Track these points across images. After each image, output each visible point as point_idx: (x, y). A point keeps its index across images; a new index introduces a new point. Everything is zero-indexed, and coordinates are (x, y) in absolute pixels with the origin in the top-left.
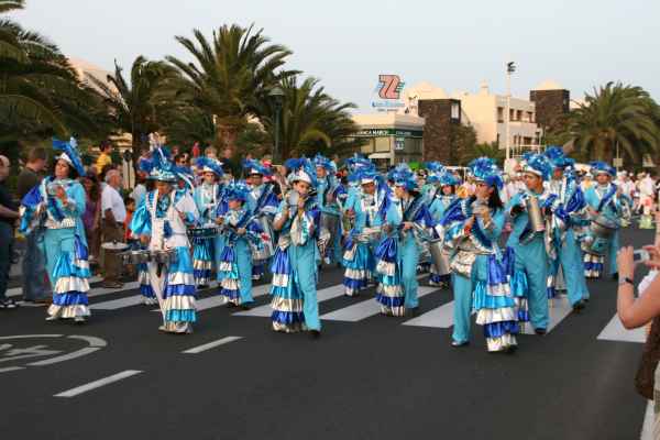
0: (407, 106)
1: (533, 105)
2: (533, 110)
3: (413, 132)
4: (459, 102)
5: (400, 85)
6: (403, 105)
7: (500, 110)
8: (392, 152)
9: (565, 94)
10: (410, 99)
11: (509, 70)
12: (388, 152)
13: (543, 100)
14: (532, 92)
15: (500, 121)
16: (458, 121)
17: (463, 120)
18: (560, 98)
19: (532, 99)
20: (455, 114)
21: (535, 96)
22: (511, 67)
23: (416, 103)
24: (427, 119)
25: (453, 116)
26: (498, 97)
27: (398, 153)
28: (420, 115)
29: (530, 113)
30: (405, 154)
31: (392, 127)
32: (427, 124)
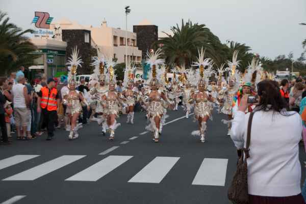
0: (54, 34)
1: (135, 35)
2: (135, 38)
3: (60, 52)
4: (89, 32)
5: (50, 19)
6: (52, 33)
7: (115, 37)
8: (46, 65)
9: (155, 28)
10: (56, 29)
11: (126, 12)
12: (43, 65)
13: (141, 32)
14: (134, 26)
15: (115, 45)
16: (89, 45)
17: (92, 44)
18: (152, 31)
19: (134, 31)
20: (87, 40)
21: (137, 29)
22: (127, 10)
23: (60, 32)
24: (68, 43)
25: (86, 41)
26: (113, 29)
27: (49, 66)
28: (64, 39)
29: (133, 40)
30: (55, 66)
31: (45, 48)
32: (68, 46)
